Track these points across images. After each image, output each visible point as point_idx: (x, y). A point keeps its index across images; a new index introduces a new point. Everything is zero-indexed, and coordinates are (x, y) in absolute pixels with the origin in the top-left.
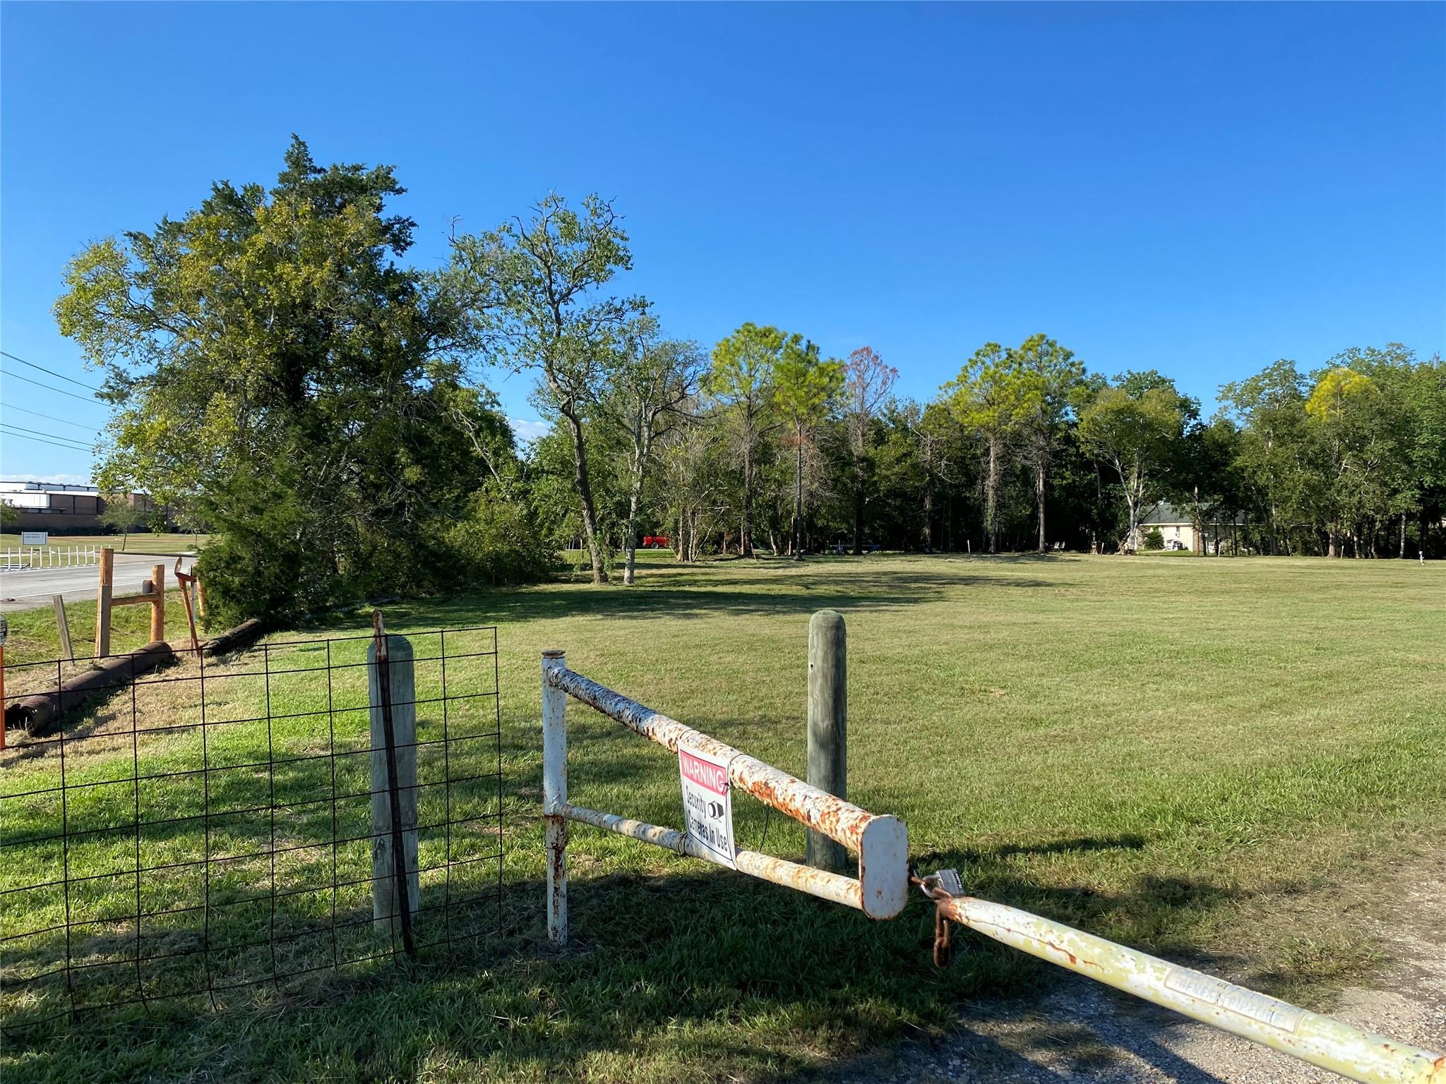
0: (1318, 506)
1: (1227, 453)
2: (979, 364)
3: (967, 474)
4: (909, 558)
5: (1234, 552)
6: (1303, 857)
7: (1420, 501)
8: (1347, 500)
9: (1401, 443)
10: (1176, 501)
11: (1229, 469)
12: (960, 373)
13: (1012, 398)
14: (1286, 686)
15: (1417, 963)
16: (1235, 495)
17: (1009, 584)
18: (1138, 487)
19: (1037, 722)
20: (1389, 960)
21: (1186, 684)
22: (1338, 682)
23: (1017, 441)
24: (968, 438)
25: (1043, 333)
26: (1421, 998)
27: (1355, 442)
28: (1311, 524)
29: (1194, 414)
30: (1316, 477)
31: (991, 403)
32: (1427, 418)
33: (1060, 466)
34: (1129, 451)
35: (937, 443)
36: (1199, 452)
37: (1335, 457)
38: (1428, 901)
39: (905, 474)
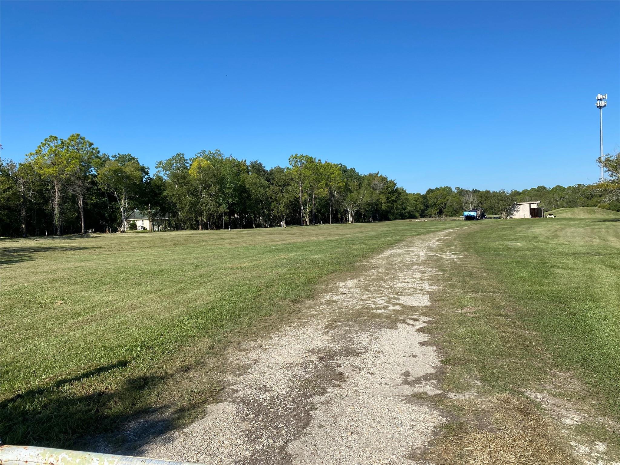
0: (195, 211)
1: (160, 190)
2: (47, 145)
3: (44, 198)
4: (14, 240)
5: (165, 230)
6: (192, 353)
7: (228, 208)
8: (205, 208)
9: (221, 187)
10: (141, 209)
11: (162, 196)
12: (37, 149)
13: (65, 162)
14: (185, 282)
15: (233, 387)
16: (164, 207)
17: (67, 250)
18: (125, 203)
19: (78, 314)
20: (223, 389)
21: (146, 287)
22: (204, 278)
23: (68, 183)
24: (43, 180)
25: (79, 133)
26: (234, 402)
27: (206, 186)
28: (193, 217)
29: (147, 173)
30: (194, 199)
31: (54, 164)
32: (229, 178)
33: (90, 195)
34: (120, 188)
35: (26, 182)
36: (150, 189)
37: (200, 192)
38: (235, 360)
39: (9, 198)
